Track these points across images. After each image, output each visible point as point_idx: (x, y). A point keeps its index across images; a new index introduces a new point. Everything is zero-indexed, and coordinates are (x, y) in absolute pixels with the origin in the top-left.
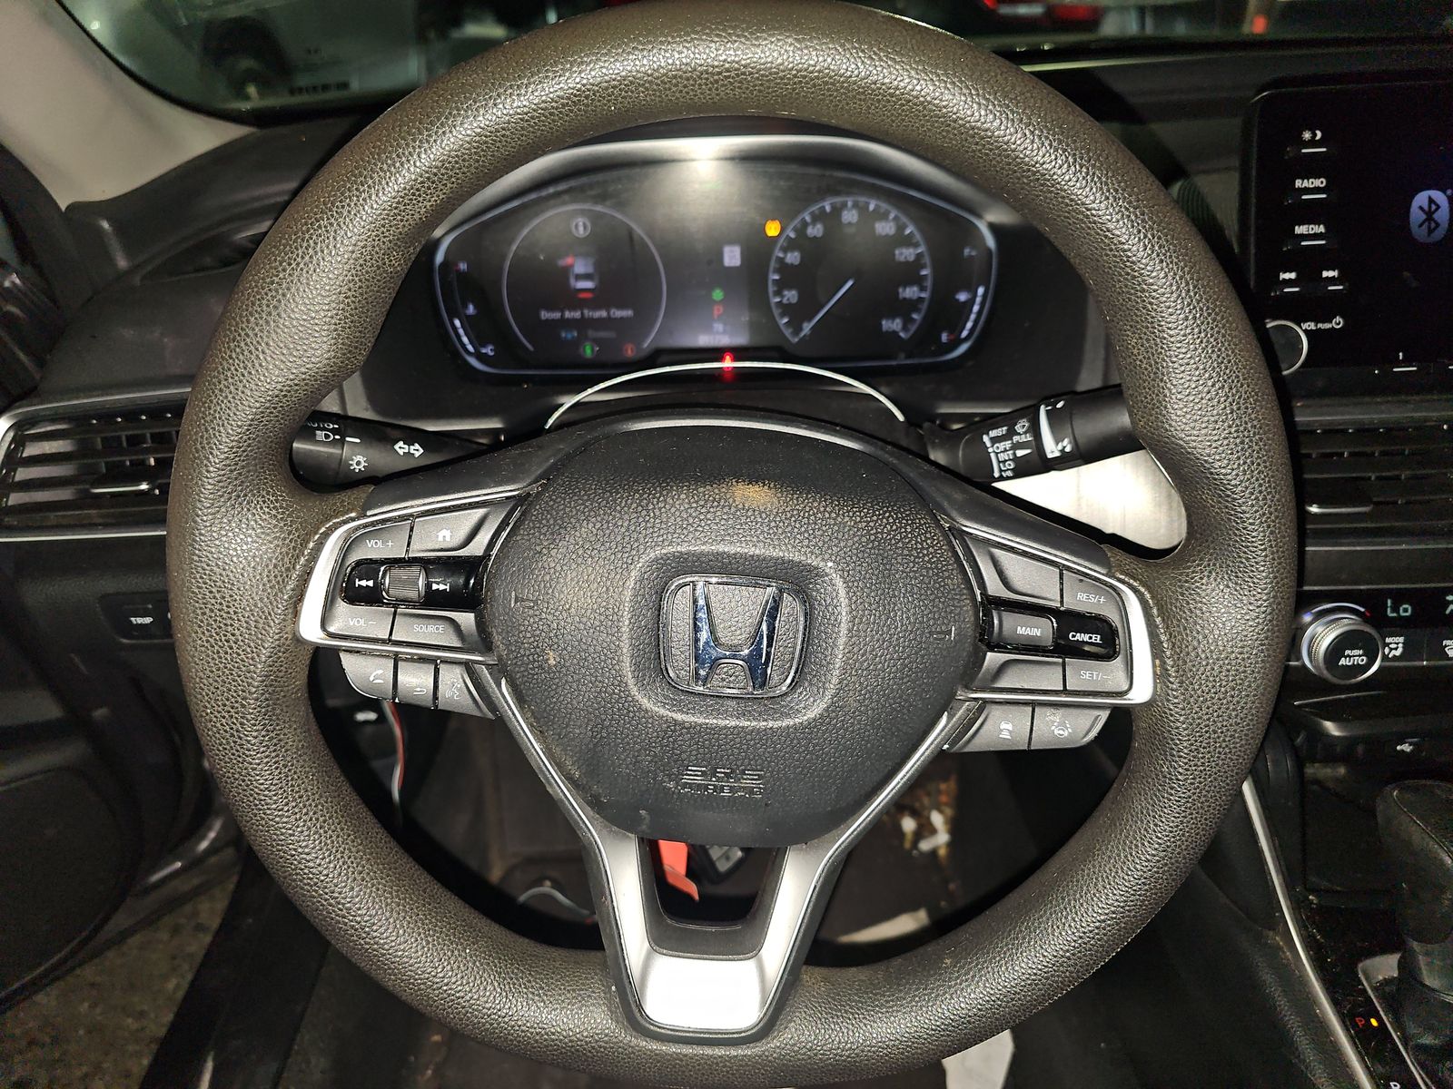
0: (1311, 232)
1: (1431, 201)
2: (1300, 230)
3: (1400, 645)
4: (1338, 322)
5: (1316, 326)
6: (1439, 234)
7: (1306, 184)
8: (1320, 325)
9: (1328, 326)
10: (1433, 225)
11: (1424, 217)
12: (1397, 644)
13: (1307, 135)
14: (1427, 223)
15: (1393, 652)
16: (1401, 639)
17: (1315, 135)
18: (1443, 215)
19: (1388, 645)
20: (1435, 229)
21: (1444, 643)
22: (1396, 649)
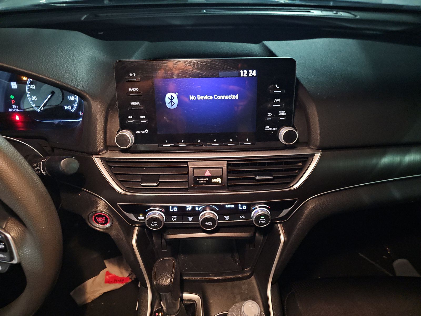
0: (135, 104)
1: (172, 96)
2: (132, 104)
3: (176, 218)
4: (146, 131)
5: (140, 132)
6: (175, 106)
7: (133, 90)
8: (141, 132)
9: (144, 132)
10: (173, 103)
11: (170, 101)
12: (175, 217)
13: (131, 75)
14: (171, 103)
15: (174, 220)
16: (176, 216)
17: (134, 75)
18: (176, 100)
19: (173, 218)
20: (174, 104)
21: (188, 217)
22: (175, 219)
